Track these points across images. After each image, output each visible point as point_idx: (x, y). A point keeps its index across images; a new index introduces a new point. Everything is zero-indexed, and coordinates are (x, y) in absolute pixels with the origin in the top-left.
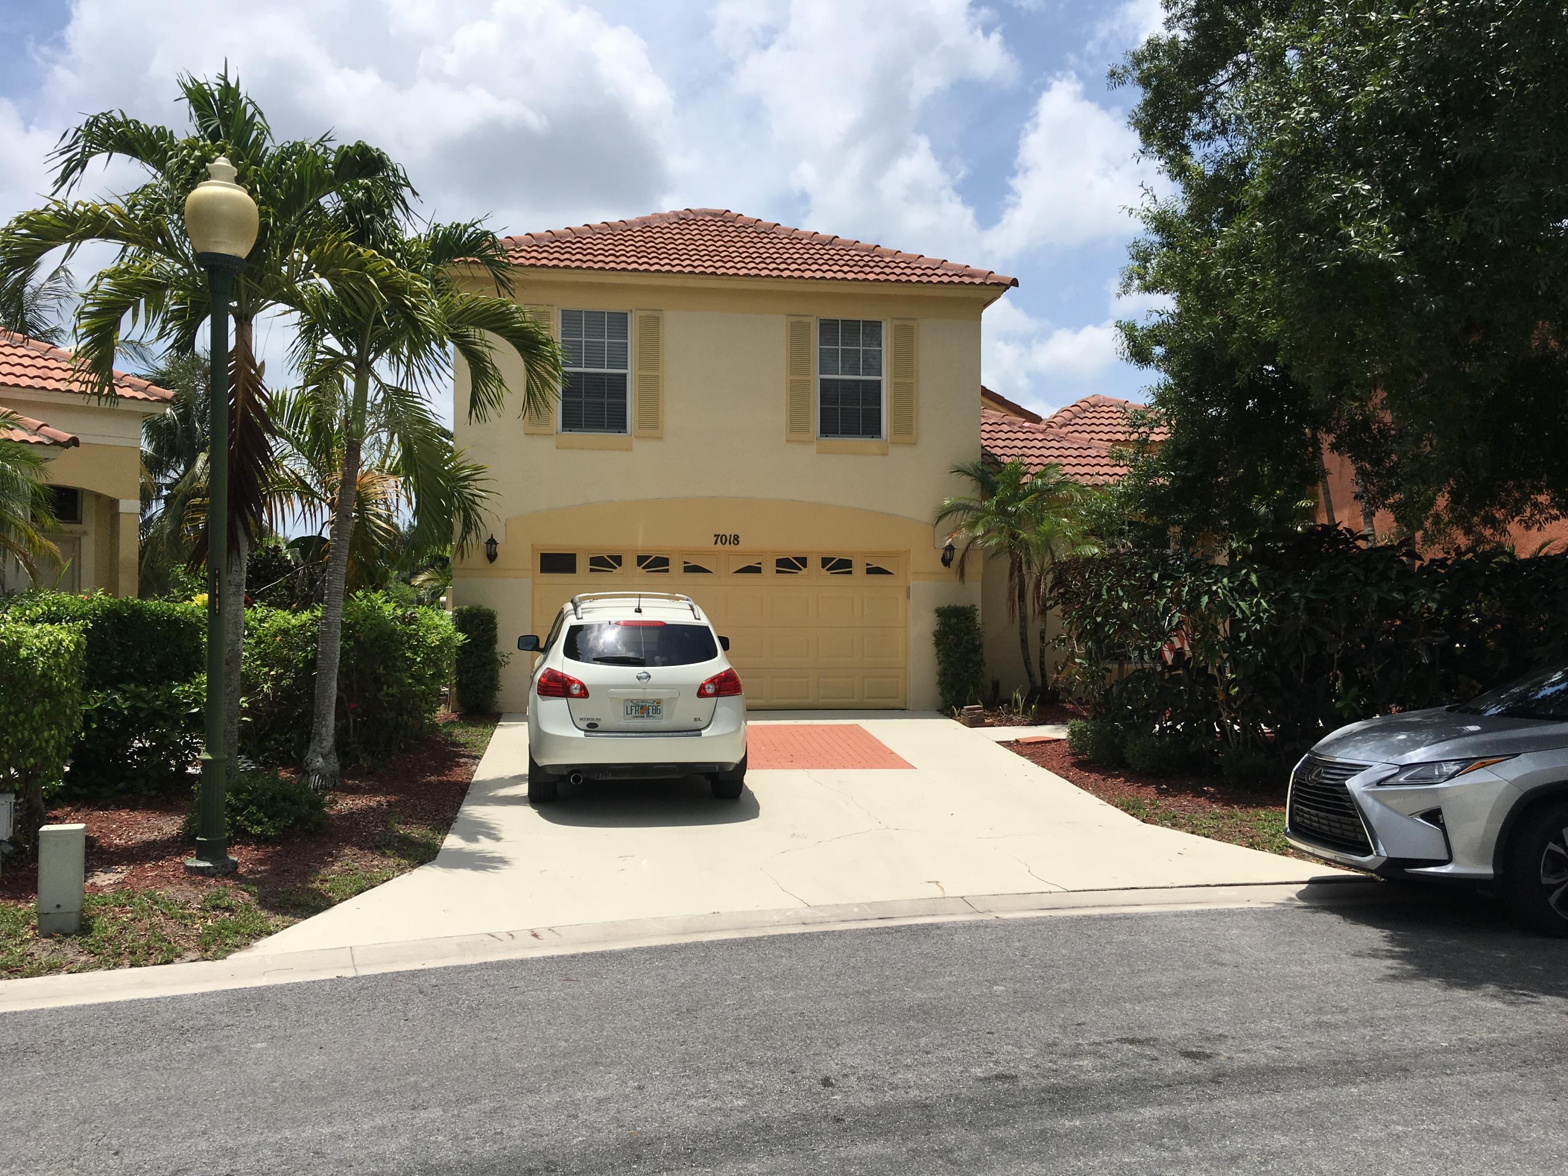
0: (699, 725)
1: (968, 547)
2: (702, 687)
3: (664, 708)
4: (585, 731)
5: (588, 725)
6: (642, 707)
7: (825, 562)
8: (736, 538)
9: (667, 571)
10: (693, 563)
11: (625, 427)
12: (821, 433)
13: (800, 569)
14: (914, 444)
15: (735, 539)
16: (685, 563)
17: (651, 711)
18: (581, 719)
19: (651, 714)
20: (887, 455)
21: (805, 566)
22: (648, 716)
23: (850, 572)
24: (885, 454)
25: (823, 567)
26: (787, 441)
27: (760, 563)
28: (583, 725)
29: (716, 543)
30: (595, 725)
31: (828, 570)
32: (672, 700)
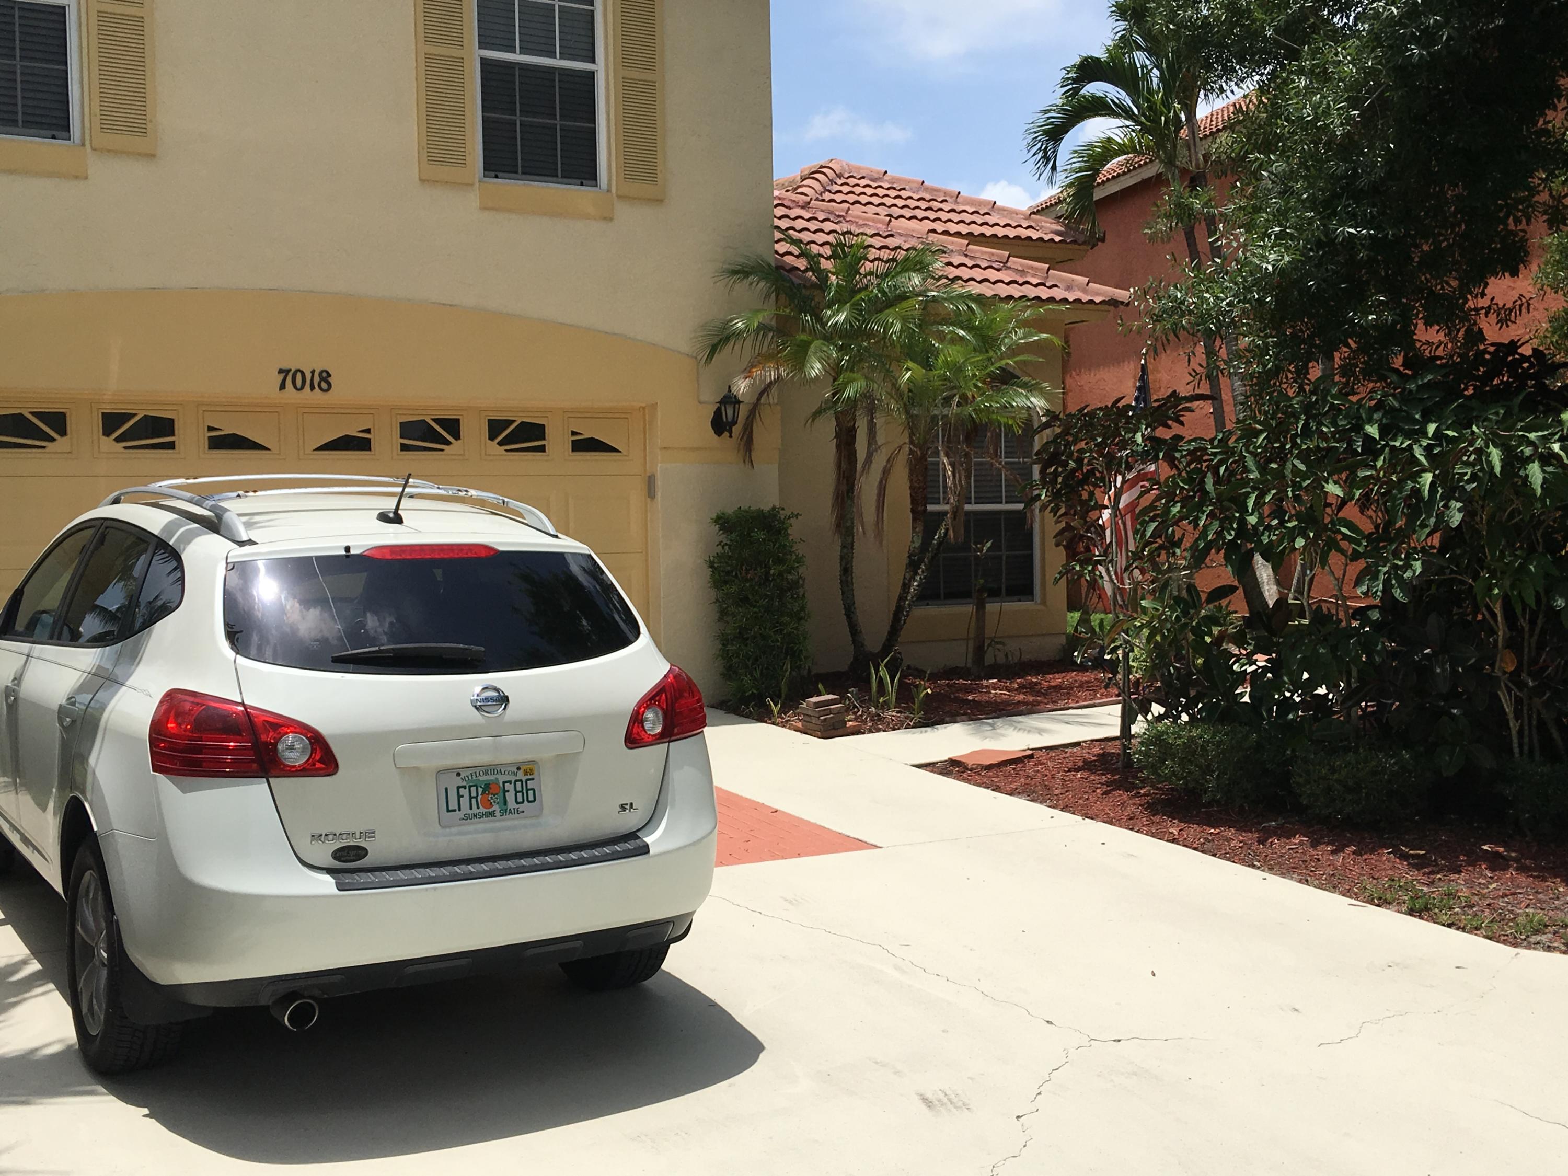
0: (630, 821)
1: (759, 399)
2: (637, 719)
3: (546, 786)
4: (330, 871)
5: (339, 854)
6: (487, 787)
7: (495, 428)
8: (325, 377)
9: (171, 446)
10: (228, 429)
11: (67, 128)
12: (485, 170)
13: (448, 443)
14: (659, 201)
15: (322, 379)
16: (211, 429)
17: (510, 797)
18: (316, 837)
19: (511, 804)
20: (611, 219)
21: (457, 437)
22: (504, 811)
23: (542, 449)
24: (609, 219)
25: (492, 438)
26: (422, 180)
27: (368, 431)
28: (323, 854)
29: (283, 386)
30: (359, 852)
31: (500, 444)
32: (565, 760)
